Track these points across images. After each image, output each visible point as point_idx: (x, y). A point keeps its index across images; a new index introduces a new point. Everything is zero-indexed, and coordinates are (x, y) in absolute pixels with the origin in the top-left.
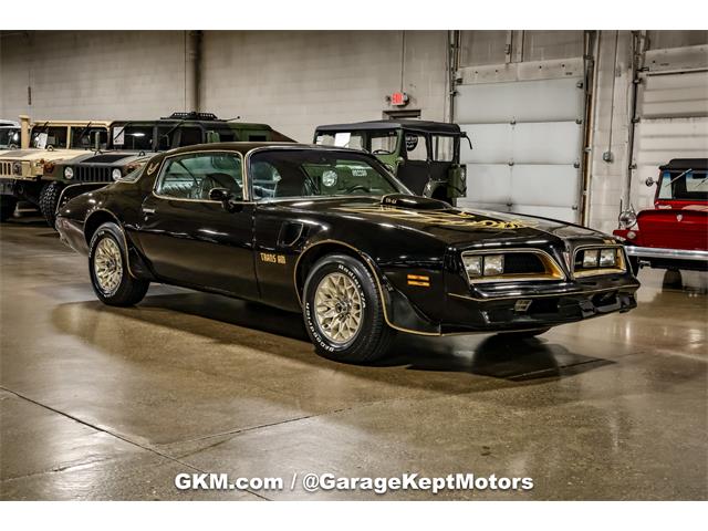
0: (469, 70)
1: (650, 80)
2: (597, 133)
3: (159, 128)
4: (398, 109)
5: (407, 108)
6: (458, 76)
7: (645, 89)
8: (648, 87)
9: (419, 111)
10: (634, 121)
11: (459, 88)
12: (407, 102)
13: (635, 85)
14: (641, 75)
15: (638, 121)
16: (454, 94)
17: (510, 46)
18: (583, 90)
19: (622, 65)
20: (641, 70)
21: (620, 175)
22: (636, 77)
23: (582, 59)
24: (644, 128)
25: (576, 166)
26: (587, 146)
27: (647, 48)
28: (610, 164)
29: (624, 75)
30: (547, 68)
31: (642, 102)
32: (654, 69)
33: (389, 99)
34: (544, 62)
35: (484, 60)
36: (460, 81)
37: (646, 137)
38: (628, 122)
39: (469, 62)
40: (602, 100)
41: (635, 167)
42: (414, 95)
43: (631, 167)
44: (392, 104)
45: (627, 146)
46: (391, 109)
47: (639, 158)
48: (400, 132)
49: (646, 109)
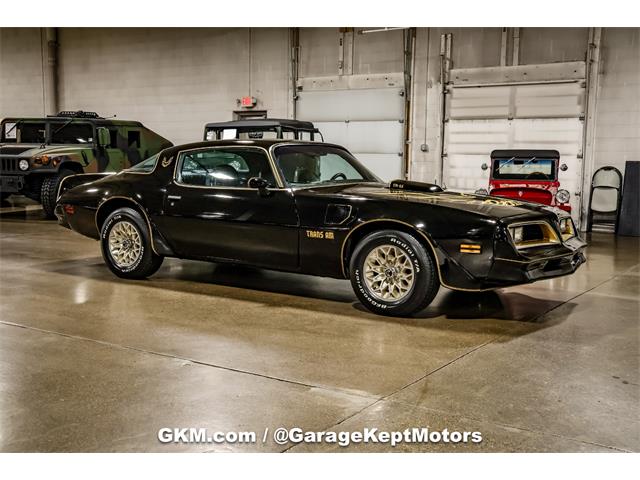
0: (307, 79)
1: (455, 92)
2: (415, 130)
4: (246, 110)
5: (255, 109)
6: (299, 84)
7: (451, 98)
8: (454, 95)
9: (266, 112)
10: (444, 121)
11: (300, 94)
12: (255, 104)
13: (445, 94)
14: (448, 87)
15: (447, 121)
16: (296, 99)
17: (343, 62)
18: (404, 98)
19: (433, 79)
20: (448, 84)
21: (433, 162)
22: (444, 88)
23: (403, 73)
24: (451, 126)
25: (400, 155)
26: (408, 139)
27: (452, 67)
28: (426, 154)
29: (434, 87)
30: (373, 80)
31: (450, 107)
32: (458, 83)
33: (239, 102)
34: (371, 76)
35: (320, 73)
36: (300, 88)
37: (453, 133)
38: (439, 123)
39: (307, 74)
40: (418, 105)
41: (446, 155)
42: (261, 98)
43: (443, 155)
44: (242, 105)
45: (439, 140)
46: (240, 109)
47: (449, 149)
48: (279, 129)
49: (453, 112)
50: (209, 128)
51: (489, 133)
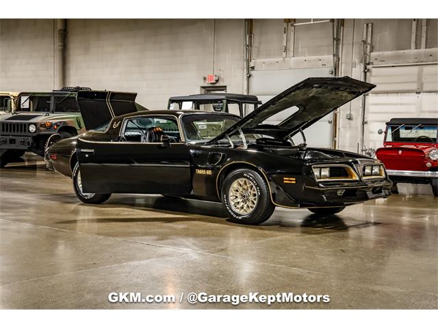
0: (258, 61)
1: (374, 70)
3: (55, 97)
4: (210, 85)
5: (217, 85)
6: (252, 64)
7: (371, 76)
8: (373, 74)
9: (226, 87)
10: (365, 95)
11: (252, 73)
12: (217, 81)
13: (365, 73)
14: (368, 67)
15: (368, 95)
16: (249, 77)
17: (286, 47)
19: (357, 60)
20: (369, 64)
21: (357, 128)
22: (365, 68)
23: (332, 56)
24: (371, 99)
25: (330, 122)
26: (336, 110)
27: (372, 51)
28: (351, 121)
29: (358, 66)
30: (310, 61)
32: (376, 63)
33: (205, 79)
34: (307, 58)
35: (268, 55)
36: (253, 68)
37: (373, 104)
39: (258, 56)
41: (366, 123)
42: (222, 77)
43: (364, 123)
44: (207, 82)
45: (361, 110)
46: (206, 85)
47: (369, 117)
48: (225, 101)
50: (172, 101)
51: (401, 104)
